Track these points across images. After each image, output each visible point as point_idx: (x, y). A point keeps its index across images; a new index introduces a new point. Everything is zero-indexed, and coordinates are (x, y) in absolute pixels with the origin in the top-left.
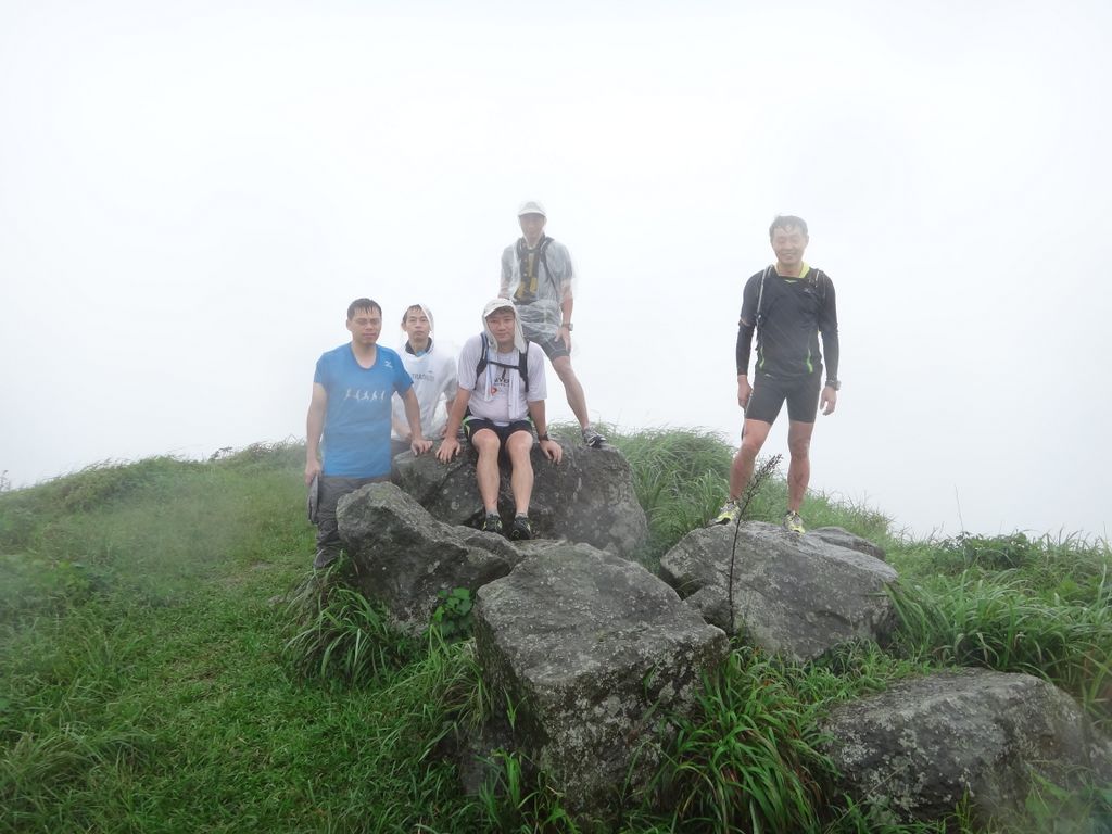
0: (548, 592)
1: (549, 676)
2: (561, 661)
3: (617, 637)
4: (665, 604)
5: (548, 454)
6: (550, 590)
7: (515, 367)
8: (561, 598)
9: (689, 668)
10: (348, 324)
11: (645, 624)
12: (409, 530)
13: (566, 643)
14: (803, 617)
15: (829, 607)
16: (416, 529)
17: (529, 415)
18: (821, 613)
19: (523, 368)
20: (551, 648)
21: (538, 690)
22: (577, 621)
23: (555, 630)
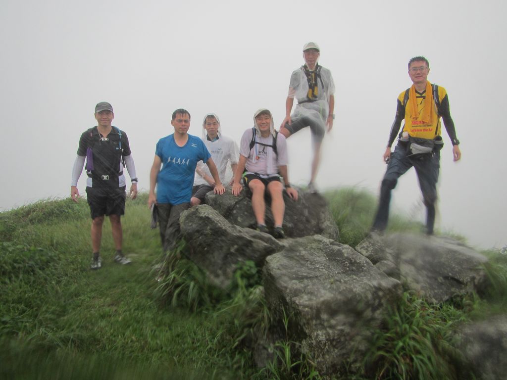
0: (301, 259)
1: (306, 301)
2: (311, 293)
3: (340, 282)
4: (365, 267)
5: (290, 195)
6: (303, 258)
7: (270, 146)
8: (309, 262)
9: (380, 301)
10: (172, 122)
11: (354, 277)
12: (220, 228)
13: (314, 284)
14: (436, 279)
15: (450, 274)
16: (224, 228)
17: (279, 173)
18: (446, 278)
19: (274, 147)
20: (305, 287)
21: (301, 308)
22: (318, 274)
23: (307, 278)
